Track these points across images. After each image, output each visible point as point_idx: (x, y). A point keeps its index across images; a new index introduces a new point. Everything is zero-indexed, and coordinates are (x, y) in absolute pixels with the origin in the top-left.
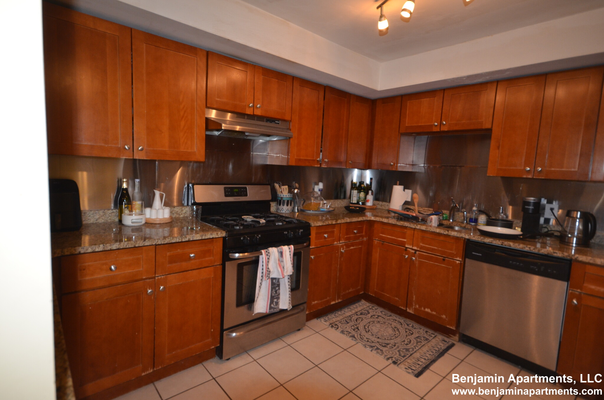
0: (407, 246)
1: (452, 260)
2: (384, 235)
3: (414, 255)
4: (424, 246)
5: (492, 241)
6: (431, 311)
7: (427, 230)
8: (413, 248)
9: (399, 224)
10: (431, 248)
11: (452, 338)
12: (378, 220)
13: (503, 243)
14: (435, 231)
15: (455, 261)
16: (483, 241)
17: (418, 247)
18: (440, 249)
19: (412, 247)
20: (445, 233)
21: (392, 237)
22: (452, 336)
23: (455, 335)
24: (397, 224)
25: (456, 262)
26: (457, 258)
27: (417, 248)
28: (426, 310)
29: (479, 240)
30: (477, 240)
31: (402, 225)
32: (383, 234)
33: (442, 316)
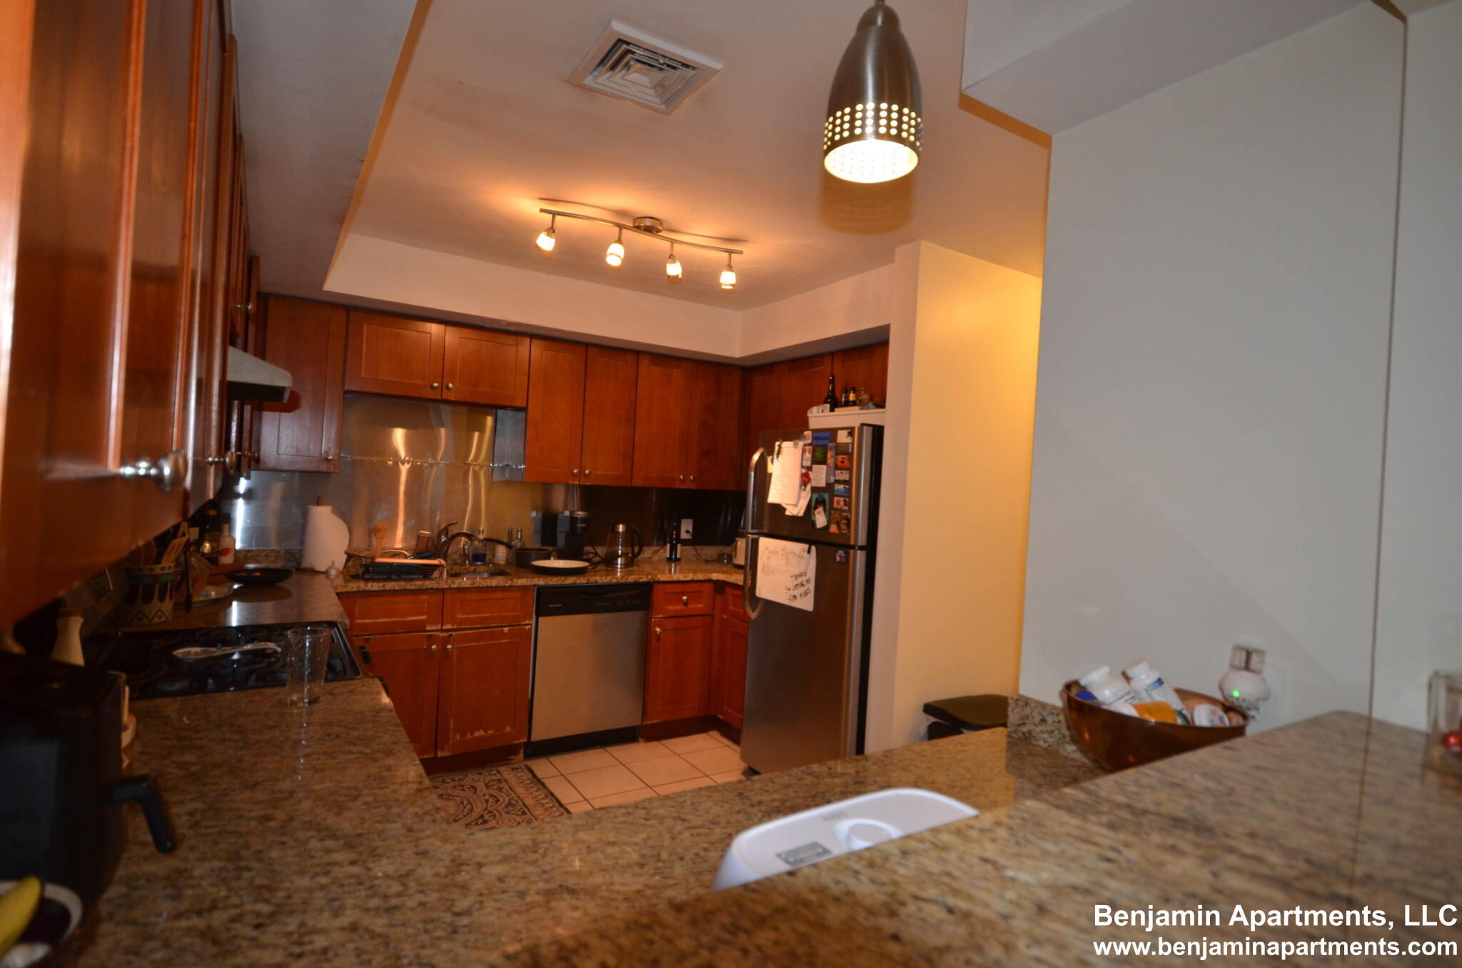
0: (428, 628)
1: (518, 627)
2: (366, 621)
3: (447, 640)
4: (465, 618)
5: (576, 580)
6: (486, 731)
7: (473, 586)
8: (444, 628)
9: (413, 587)
10: (479, 617)
11: (513, 762)
12: (355, 590)
13: (588, 580)
14: (489, 585)
15: (523, 627)
16: (564, 583)
17: (453, 622)
18: (495, 615)
19: (442, 626)
20: (506, 585)
21: (390, 620)
22: (512, 757)
23: (516, 753)
24: (407, 588)
25: (525, 628)
26: (525, 621)
27: (453, 625)
28: (476, 734)
29: (559, 583)
30: (556, 583)
31: (418, 588)
32: (365, 618)
33: (505, 730)
